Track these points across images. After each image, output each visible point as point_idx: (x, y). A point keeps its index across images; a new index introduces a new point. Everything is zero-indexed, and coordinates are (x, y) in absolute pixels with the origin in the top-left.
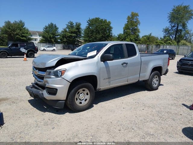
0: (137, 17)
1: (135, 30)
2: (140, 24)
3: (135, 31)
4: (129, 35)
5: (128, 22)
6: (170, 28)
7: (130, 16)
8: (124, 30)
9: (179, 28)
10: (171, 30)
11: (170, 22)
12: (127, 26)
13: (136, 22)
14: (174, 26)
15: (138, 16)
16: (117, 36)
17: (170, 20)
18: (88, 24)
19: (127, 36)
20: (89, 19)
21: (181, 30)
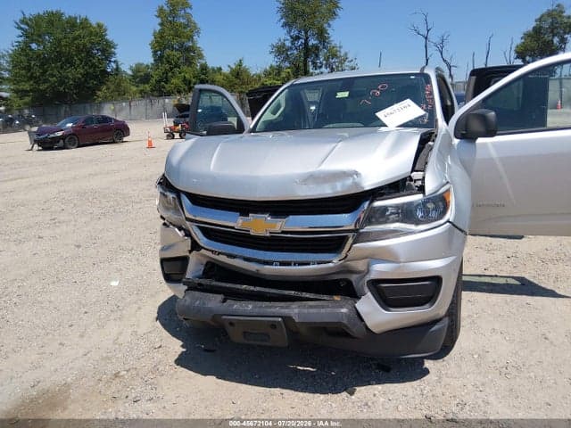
0: (188, 11)
1: (188, 50)
2: (198, 32)
3: (190, 53)
4: (175, 67)
5: (161, 24)
6: (288, 44)
7: (165, 7)
8: (155, 53)
9: (310, 44)
10: (291, 48)
11: (285, 25)
12: (162, 37)
13: (186, 26)
14: (298, 38)
15: (191, 8)
16: (130, 72)
17: (283, 20)
18: (19, 32)
19: (171, 69)
20: (20, 17)
21: (317, 48)
